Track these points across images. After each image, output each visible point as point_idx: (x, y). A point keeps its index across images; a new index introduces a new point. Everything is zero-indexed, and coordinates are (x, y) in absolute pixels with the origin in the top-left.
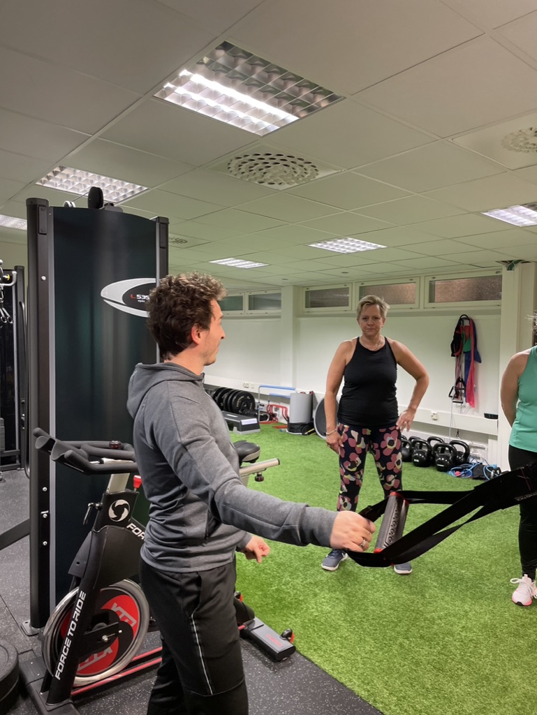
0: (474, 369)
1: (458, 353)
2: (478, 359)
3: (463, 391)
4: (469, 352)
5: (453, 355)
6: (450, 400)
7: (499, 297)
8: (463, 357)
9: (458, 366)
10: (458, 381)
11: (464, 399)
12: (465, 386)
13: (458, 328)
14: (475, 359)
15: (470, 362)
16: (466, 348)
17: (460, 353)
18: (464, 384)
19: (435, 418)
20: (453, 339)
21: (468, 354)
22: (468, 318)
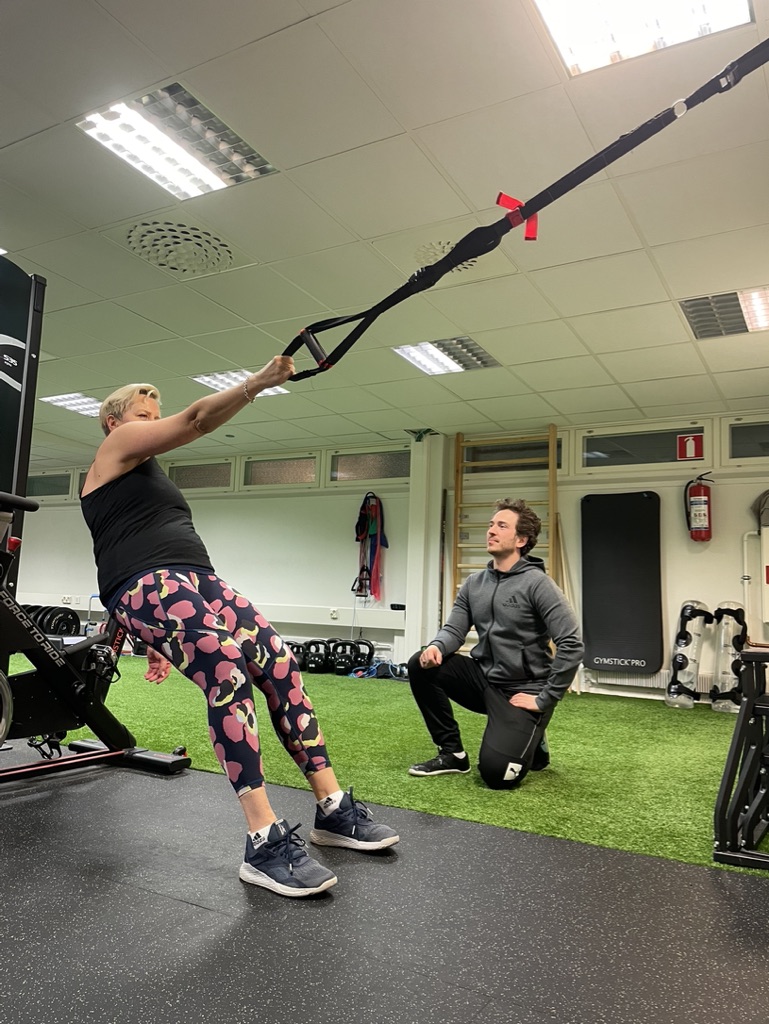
0: (380, 555)
1: (363, 535)
2: (385, 544)
3: (368, 582)
4: (376, 535)
5: (357, 540)
6: (353, 594)
7: (408, 475)
8: (369, 543)
9: (363, 551)
10: (363, 570)
11: (369, 592)
12: (370, 574)
13: (363, 508)
14: (382, 544)
15: (376, 546)
16: (371, 531)
17: (366, 538)
18: (369, 573)
19: (335, 616)
20: (357, 520)
21: (373, 537)
22: (374, 497)
